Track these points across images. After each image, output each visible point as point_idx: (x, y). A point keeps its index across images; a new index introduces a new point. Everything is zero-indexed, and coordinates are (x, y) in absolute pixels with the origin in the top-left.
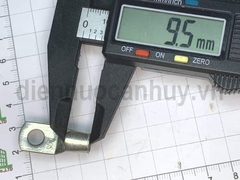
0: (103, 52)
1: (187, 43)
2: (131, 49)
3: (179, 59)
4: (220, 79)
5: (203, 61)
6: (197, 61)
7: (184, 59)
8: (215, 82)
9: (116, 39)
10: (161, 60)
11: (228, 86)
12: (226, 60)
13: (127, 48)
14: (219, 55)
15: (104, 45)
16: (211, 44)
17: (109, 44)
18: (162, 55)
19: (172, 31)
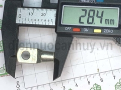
2: (70, 28)
3: (96, 31)
4: (119, 39)
5: (109, 31)
6: (106, 31)
7: (99, 31)
10: (86, 32)
13: (68, 28)
14: (117, 27)
15: (56, 27)
17: (58, 27)
18: (87, 30)
19: (91, 17)
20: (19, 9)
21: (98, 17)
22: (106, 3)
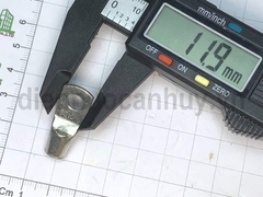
0: (127, 43)
1: (214, 66)
2: (156, 51)
3: (200, 79)
4: (233, 115)
5: (223, 91)
6: (217, 88)
7: (204, 82)
8: (227, 117)
9: (145, 35)
10: (180, 73)
11: (238, 126)
12: (246, 99)
13: (152, 49)
14: (242, 91)
15: (130, 36)
16: (238, 77)
17: (135, 37)
18: (184, 69)
21: (217, 56)
22: (244, 38)
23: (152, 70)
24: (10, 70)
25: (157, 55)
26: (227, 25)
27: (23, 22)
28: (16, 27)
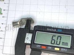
0: (31, 47)
2: (40, 46)
5: (64, 50)
6: (62, 49)
7: (58, 49)
9: (35, 43)
12: (72, 49)
13: (38, 46)
14: (70, 47)
16: (67, 44)
19: (53, 40)
20: (27, 34)
22: (63, 32)
23: (41, 52)
24: (2, 24)
25: (41, 47)
26: (57, 31)
27: (4, 10)
28: (3, 12)
